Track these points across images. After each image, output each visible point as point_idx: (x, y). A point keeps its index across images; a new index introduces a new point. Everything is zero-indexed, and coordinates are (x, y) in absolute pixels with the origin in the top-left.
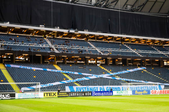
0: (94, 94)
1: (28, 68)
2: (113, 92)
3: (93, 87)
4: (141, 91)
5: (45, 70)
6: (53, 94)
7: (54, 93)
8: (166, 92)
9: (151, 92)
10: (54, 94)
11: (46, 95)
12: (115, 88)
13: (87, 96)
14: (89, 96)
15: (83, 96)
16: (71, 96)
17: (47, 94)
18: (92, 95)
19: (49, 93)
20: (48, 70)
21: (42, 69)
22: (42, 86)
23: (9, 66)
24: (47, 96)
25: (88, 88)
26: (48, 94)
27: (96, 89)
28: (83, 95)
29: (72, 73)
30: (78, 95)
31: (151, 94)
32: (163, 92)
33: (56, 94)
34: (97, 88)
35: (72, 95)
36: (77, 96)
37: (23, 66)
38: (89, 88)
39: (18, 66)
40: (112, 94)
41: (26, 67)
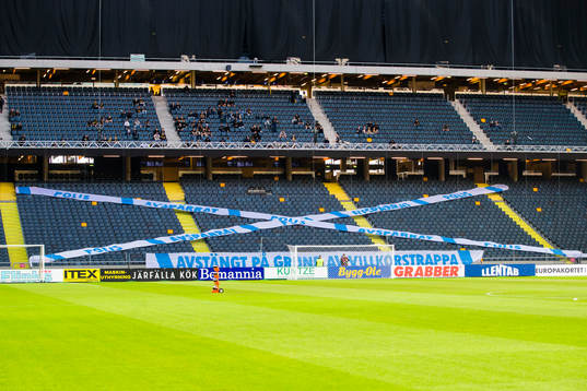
0: (205, 276)
1: (79, 196)
2: (266, 269)
3: (231, 255)
4: (357, 268)
5: (127, 201)
6: (88, 274)
7: (92, 270)
8: (445, 271)
9: (393, 272)
10: (92, 274)
11: (69, 274)
12: (305, 260)
13: (186, 280)
14: (191, 279)
15: (173, 280)
16: (137, 280)
17: (73, 272)
18: (198, 278)
19: (79, 272)
20: (138, 202)
21: (118, 200)
22: (89, 252)
23: (24, 190)
24: (73, 276)
25: (214, 259)
26: (76, 274)
27: (240, 261)
28: (173, 276)
29: (211, 210)
30: (157, 276)
31: (393, 276)
32: (436, 271)
33: (98, 274)
34: (244, 259)
35: (140, 276)
36: (153, 279)
37: (64, 192)
38: (217, 257)
39: (50, 192)
40: (263, 275)
41: (72, 193)
